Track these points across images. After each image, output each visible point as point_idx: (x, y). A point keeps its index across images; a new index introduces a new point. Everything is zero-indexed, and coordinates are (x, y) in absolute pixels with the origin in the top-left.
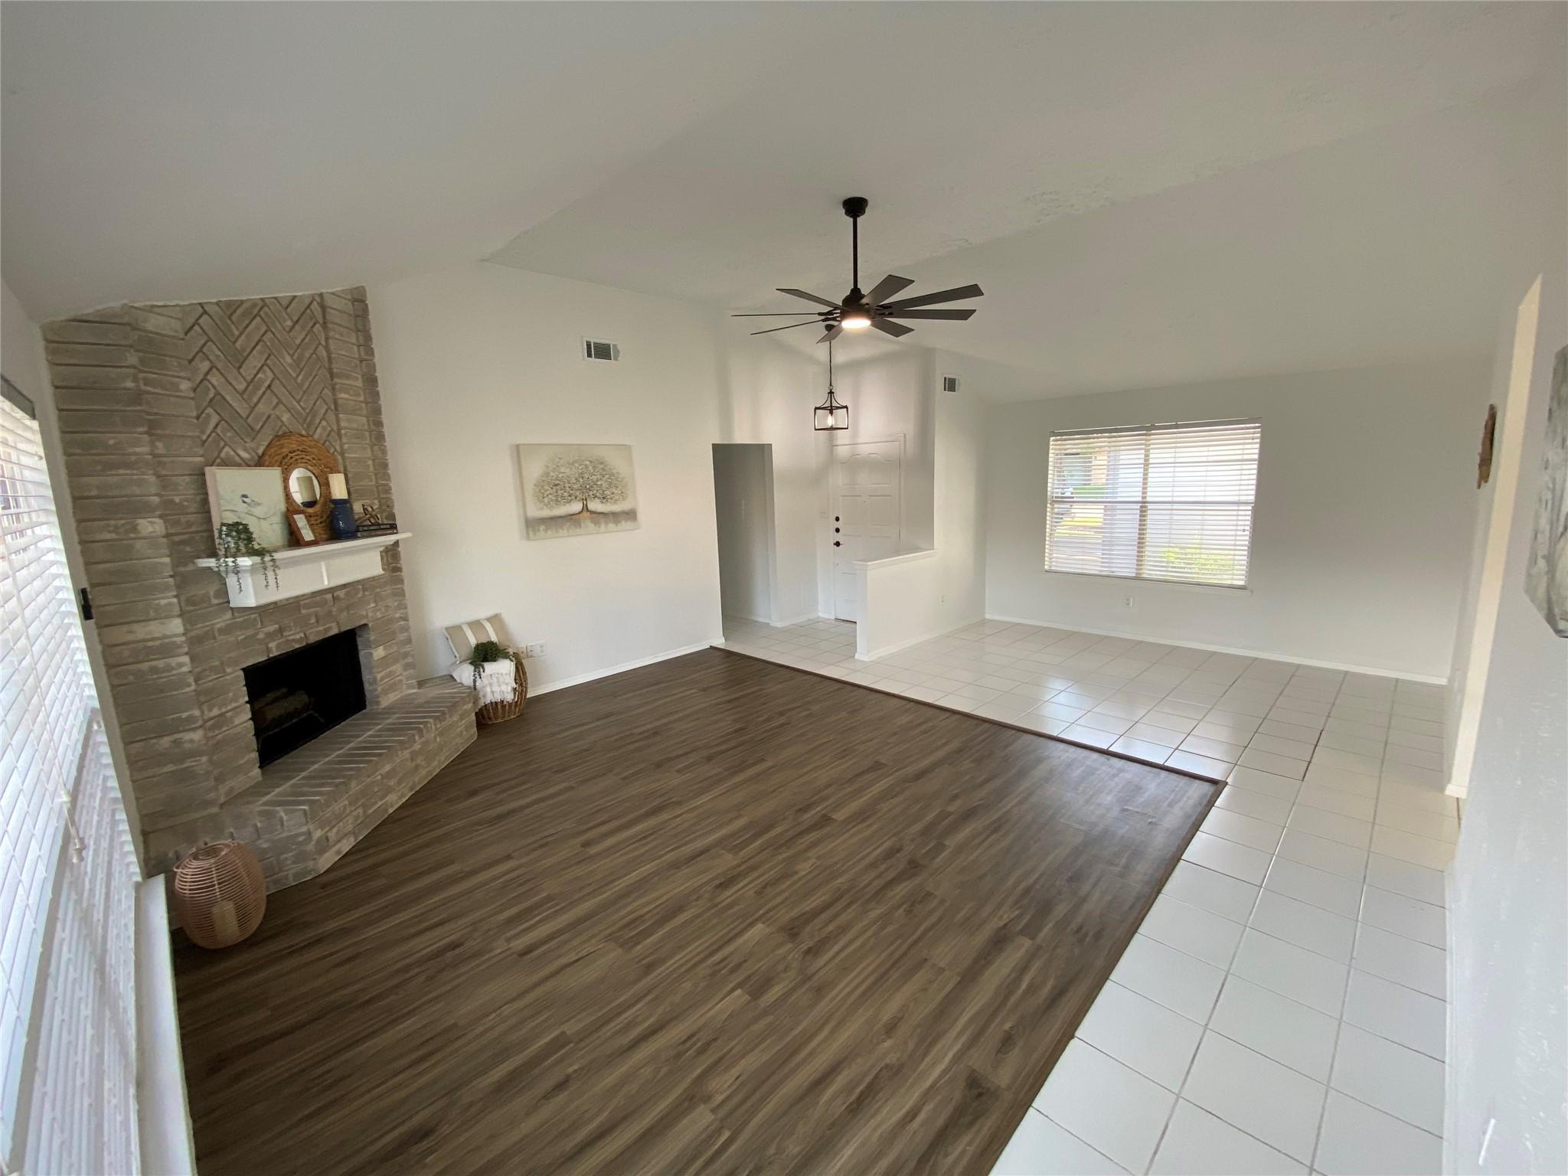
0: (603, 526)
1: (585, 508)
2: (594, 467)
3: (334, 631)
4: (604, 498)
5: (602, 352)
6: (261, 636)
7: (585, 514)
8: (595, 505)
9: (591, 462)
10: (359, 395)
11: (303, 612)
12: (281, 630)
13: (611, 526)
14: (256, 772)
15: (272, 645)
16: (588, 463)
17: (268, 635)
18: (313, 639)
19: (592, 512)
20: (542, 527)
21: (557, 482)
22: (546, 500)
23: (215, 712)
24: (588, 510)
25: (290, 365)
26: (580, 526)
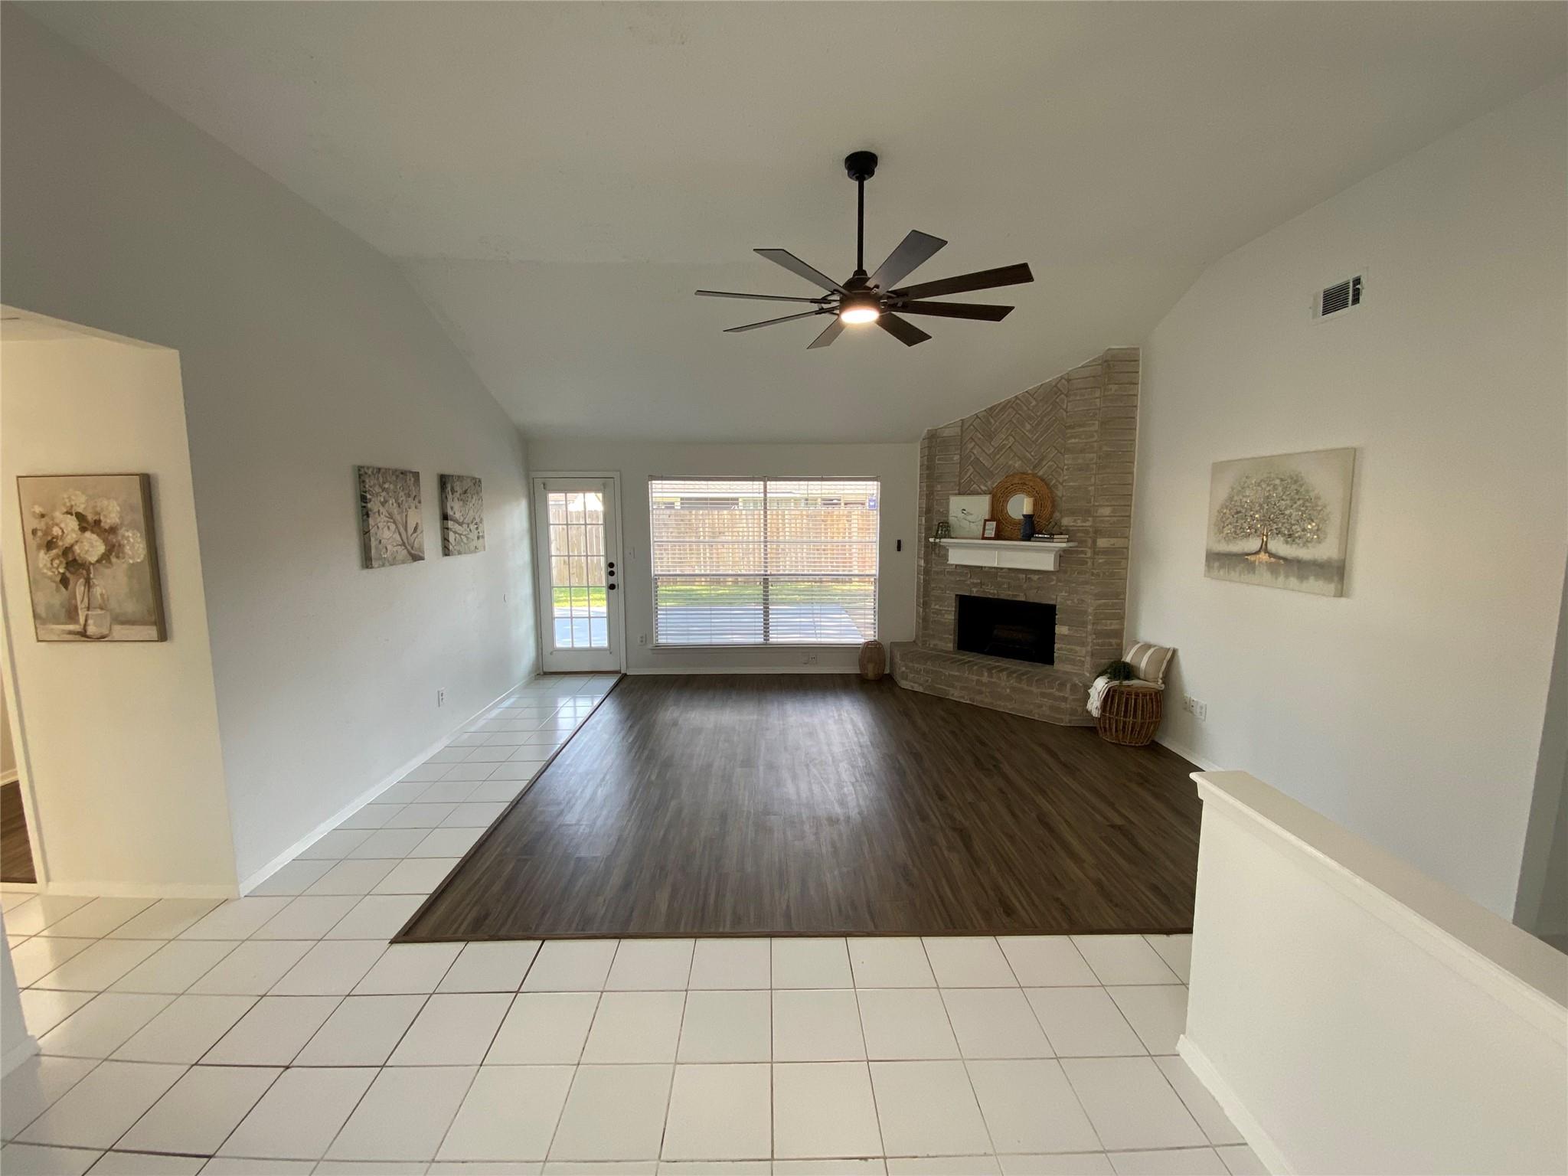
0: (1281, 579)
1: (1264, 548)
2: (1285, 489)
3: (1022, 598)
4: (1290, 536)
5: (1336, 299)
6: (968, 582)
7: (1263, 557)
8: (1277, 546)
9: (1282, 480)
10: (1093, 436)
11: (999, 579)
12: (981, 584)
13: (1293, 581)
14: (950, 646)
15: (974, 590)
16: (1277, 482)
17: (973, 583)
18: (1002, 597)
19: (1271, 555)
20: (1216, 564)
21: (1239, 509)
22: (1226, 531)
23: (937, 607)
24: (1266, 551)
25: (1029, 431)
26: (1254, 573)
